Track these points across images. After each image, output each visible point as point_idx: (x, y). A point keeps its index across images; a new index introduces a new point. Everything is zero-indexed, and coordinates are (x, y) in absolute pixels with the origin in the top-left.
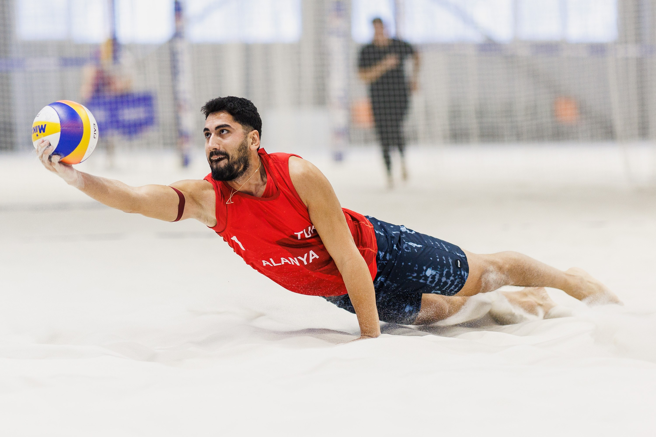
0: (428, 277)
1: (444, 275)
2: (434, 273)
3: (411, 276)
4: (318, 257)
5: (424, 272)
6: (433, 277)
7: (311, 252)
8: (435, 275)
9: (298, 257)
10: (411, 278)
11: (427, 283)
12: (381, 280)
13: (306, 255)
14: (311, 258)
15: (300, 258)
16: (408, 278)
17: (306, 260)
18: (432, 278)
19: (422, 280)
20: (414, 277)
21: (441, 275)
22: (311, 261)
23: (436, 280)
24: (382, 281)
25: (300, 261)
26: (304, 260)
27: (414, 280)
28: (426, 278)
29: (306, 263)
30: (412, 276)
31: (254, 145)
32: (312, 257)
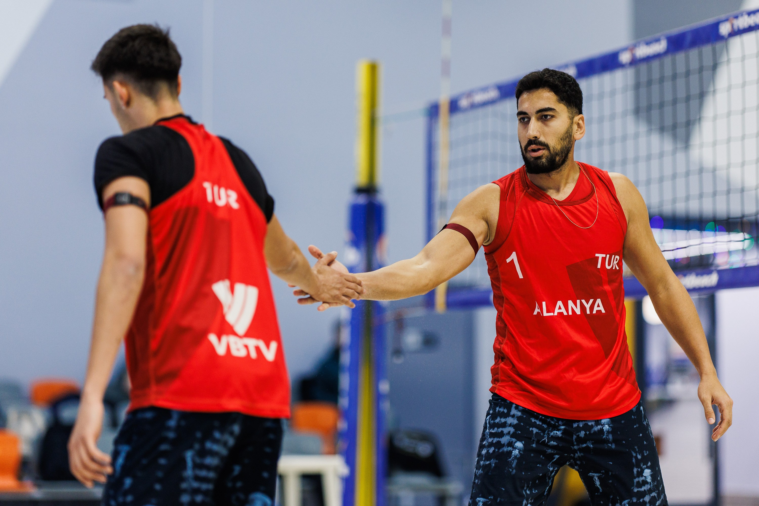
0: (642, 476)
1: (651, 495)
2: (649, 480)
3: (636, 452)
4: (603, 311)
5: (645, 466)
6: (645, 483)
7: (599, 301)
8: (647, 483)
9: (582, 300)
10: (634, 455)
11: (635, 478)
12: (604, 428)
13: (591, 301)
14: (596, 309)
15: (584, 301)
16: (632, 452)
17: (590, 308)
18: (643, 481)
19: (637, 470)
20: (636, 457)
21: (650, 491)
22: (594, 312)
23: (643, 489)
24: (603, 430)
25: (583, 308)
26: (588, 306)
27: (634, 461)
28: (640, 474)
29: (588, 312)
30: (637, 455)
31: (579, 134)
32: (597, 307)
